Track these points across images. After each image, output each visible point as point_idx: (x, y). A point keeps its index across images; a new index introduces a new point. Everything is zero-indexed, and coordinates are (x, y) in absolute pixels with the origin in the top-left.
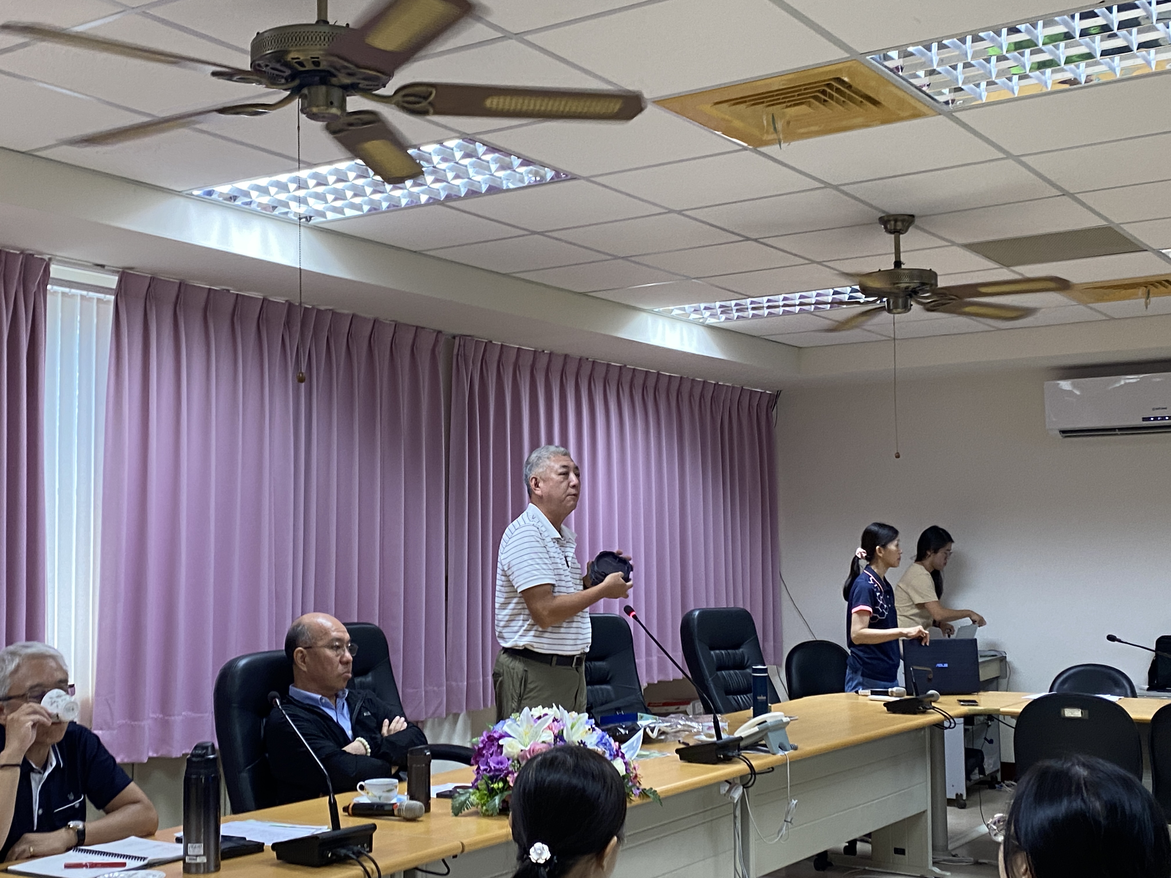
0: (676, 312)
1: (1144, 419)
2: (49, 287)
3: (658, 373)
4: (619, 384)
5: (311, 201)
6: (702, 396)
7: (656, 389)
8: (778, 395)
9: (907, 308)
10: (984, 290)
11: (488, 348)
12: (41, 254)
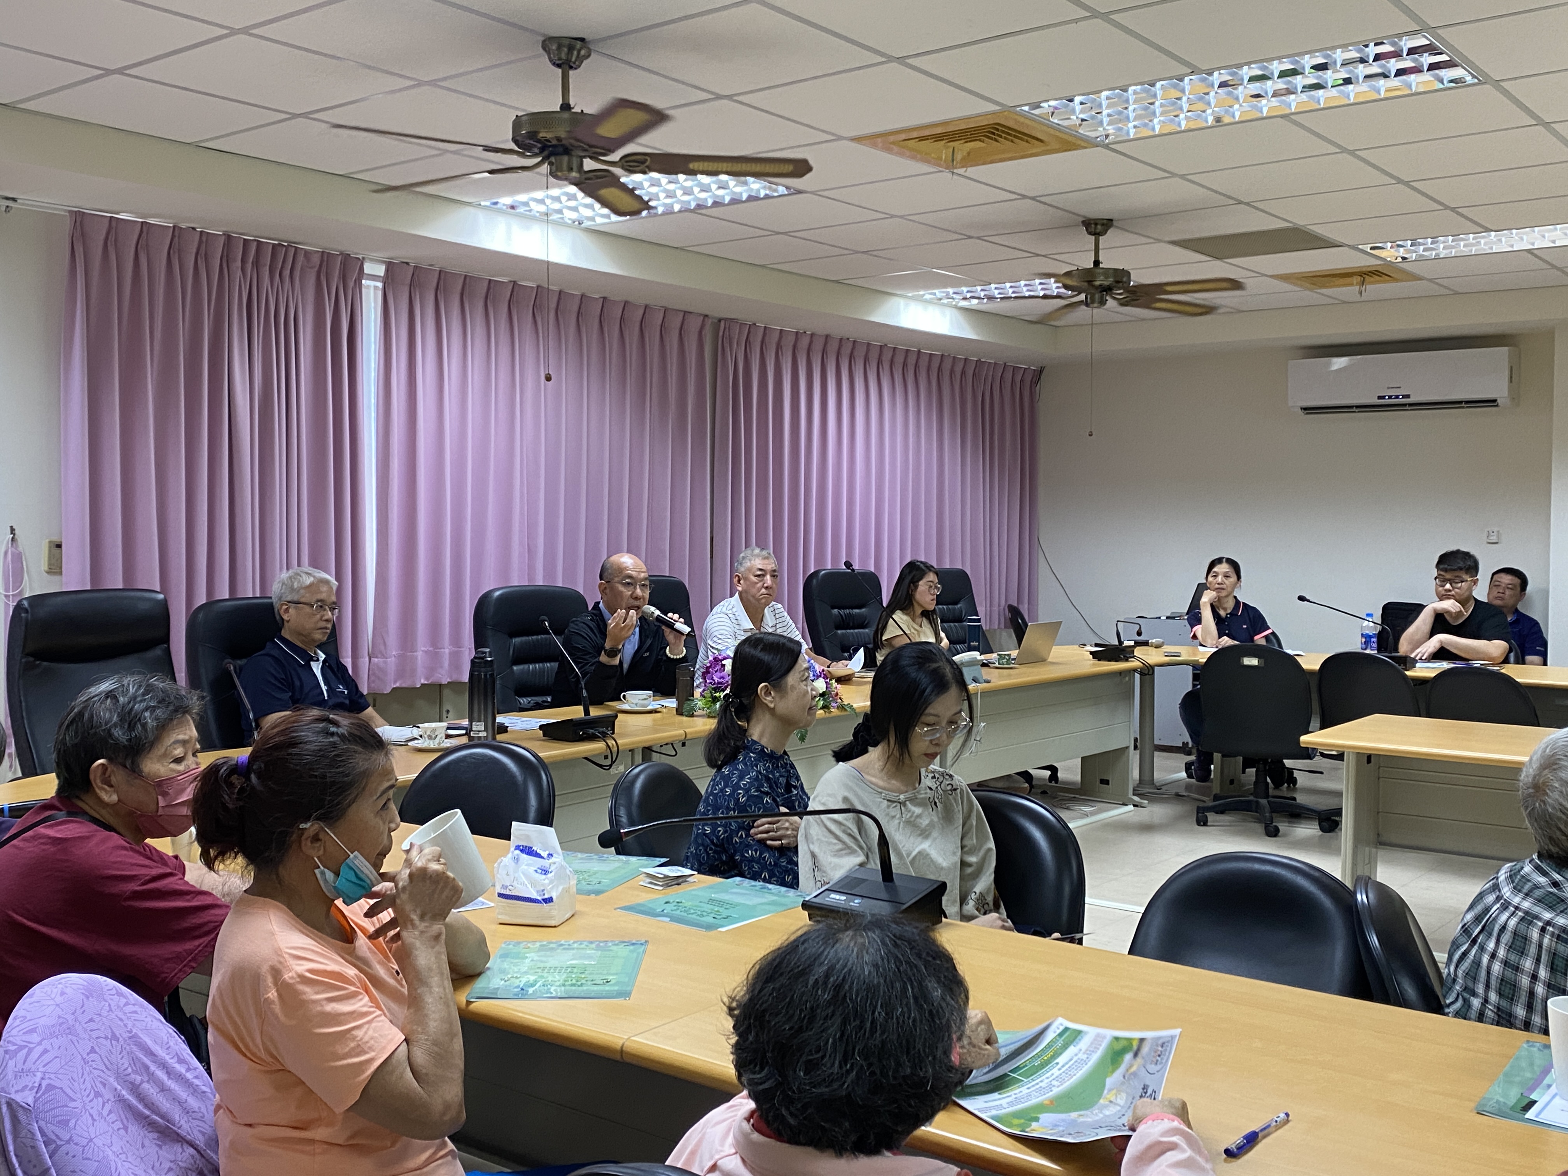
0: (928, 297)
1: (1380, 398)
2: (364, 281)
3: (919, 352)
4: (879, 362)
5: (581, 209)
6: (963, 372)
7: (916, 366)
8: (1041, 371)
9: (1103, 302)
10: (1169, 288)
11: (752, 330)
12: (356, 254)
